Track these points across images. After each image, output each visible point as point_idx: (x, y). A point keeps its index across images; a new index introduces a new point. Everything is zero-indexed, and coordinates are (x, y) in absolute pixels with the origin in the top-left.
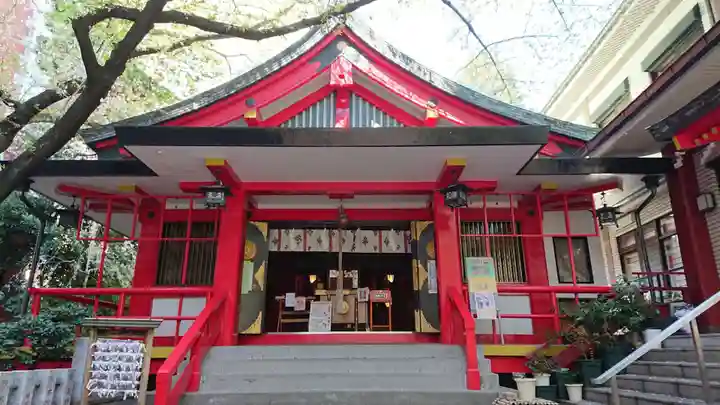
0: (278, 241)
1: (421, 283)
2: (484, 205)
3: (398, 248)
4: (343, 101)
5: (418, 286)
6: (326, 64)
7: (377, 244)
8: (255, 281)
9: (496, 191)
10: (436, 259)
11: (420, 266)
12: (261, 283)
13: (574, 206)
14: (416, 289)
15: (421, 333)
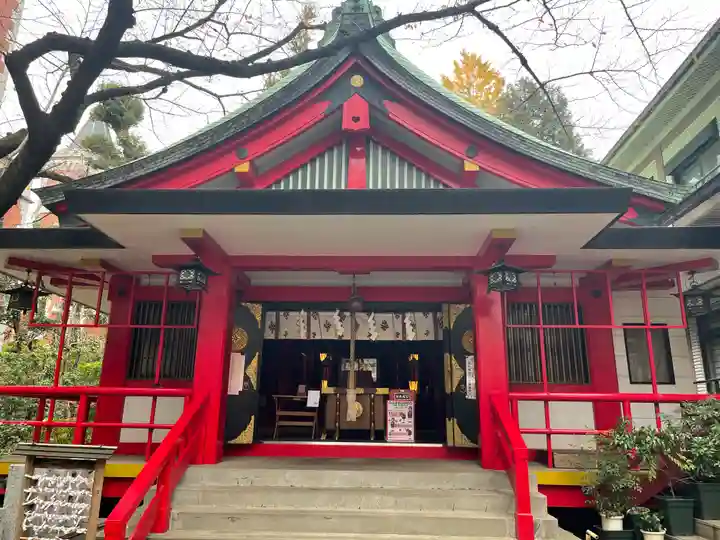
0: (276, 327)
1: (455, 384)
2: (538, 284)
3: (427, 334)
4: (358, 149)
5: (451, 387)
6: (337, 105)
7: (400, 331)
8: (246, 378)
9: (554, 267)
10: (475, 354)
11: (454, 362)
12: (254, 380)
13: (653, 286)
14: (448, 391)
15: (454, 448)
